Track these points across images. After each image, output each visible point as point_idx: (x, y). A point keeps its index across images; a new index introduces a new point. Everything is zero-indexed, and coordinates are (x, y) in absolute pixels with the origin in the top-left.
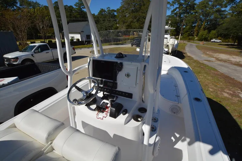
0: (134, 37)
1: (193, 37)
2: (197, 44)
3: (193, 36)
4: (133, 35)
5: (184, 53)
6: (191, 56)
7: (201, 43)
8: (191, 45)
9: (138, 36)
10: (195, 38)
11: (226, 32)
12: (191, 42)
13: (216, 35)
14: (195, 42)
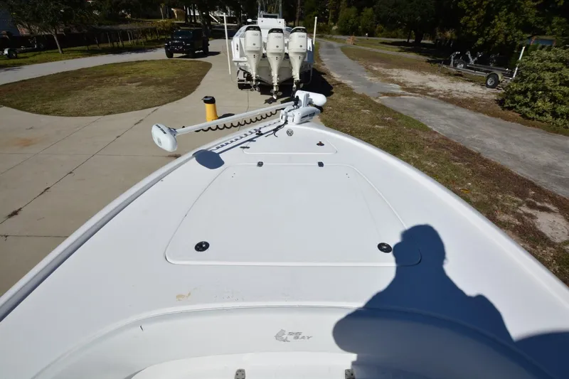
0: (173, 23)
1: (327, 24)
2: (341, 45)
3: (327, 21)
4: (170, 18)
5: (324, 74)
6: (343, 82)
7: (349, 40)
8: (330, 46)
9: (186, 21)
10: (331, 26)
11: (395, 13)
12: (326, 38)
13: (373, 20)
14: (334, 37)
